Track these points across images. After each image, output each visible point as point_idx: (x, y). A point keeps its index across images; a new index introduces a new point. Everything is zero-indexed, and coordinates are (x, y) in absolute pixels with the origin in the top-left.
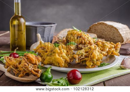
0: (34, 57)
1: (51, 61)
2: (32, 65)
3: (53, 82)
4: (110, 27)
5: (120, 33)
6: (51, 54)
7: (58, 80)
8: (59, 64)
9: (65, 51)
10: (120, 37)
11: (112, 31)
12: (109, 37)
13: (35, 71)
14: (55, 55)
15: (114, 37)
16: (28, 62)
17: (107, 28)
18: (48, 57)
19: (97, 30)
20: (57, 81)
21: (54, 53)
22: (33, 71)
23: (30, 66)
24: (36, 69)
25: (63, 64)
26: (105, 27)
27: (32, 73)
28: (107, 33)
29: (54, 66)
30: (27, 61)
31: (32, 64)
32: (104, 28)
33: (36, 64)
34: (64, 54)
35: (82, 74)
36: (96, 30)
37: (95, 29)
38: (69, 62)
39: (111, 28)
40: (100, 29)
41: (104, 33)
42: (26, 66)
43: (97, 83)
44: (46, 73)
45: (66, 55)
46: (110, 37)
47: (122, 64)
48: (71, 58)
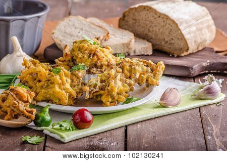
0: (26, 91)
1: (48, 96)
2: (22, 103)
3: (53, 126)
4: (163, 18)
5: (181, 32)
6: (48, 86)
7: (61, 123)
8: (60, 100)
9: (69, 81)
10: (181, 39)
11: (168, 25)
12: (162, 38)
13: (27, 111)
14: (54, 87)
15: (172, 39)
16: (17, 100)
17: (157, 19)
18: (43, 91)
19: (139, 20)
20: (58, 124)
21: (52, 83)
22: (25, 111)
23: (20, 105)
24: (29, 109)
25: (66, 101)
26: (153, 16)
27: (23, 115)
28: (157, 30)
29: (53, 103)
30: (16, 98)
31: (23, 101)
32: (152, 19)
33: (27, 101)
34: (68, 86)
35: (94, 115)
36: (135, 20)
37: (134, 18)
38: (75, 97)
39: (165, 19)
40: (144, 19)
41: (153, 28)
42: (16, 104)
43: (115, 127)
44: (42, 115)
45: (71, 86)
46: (164, 39)
47: (162, 99)
48: (78, 91)
